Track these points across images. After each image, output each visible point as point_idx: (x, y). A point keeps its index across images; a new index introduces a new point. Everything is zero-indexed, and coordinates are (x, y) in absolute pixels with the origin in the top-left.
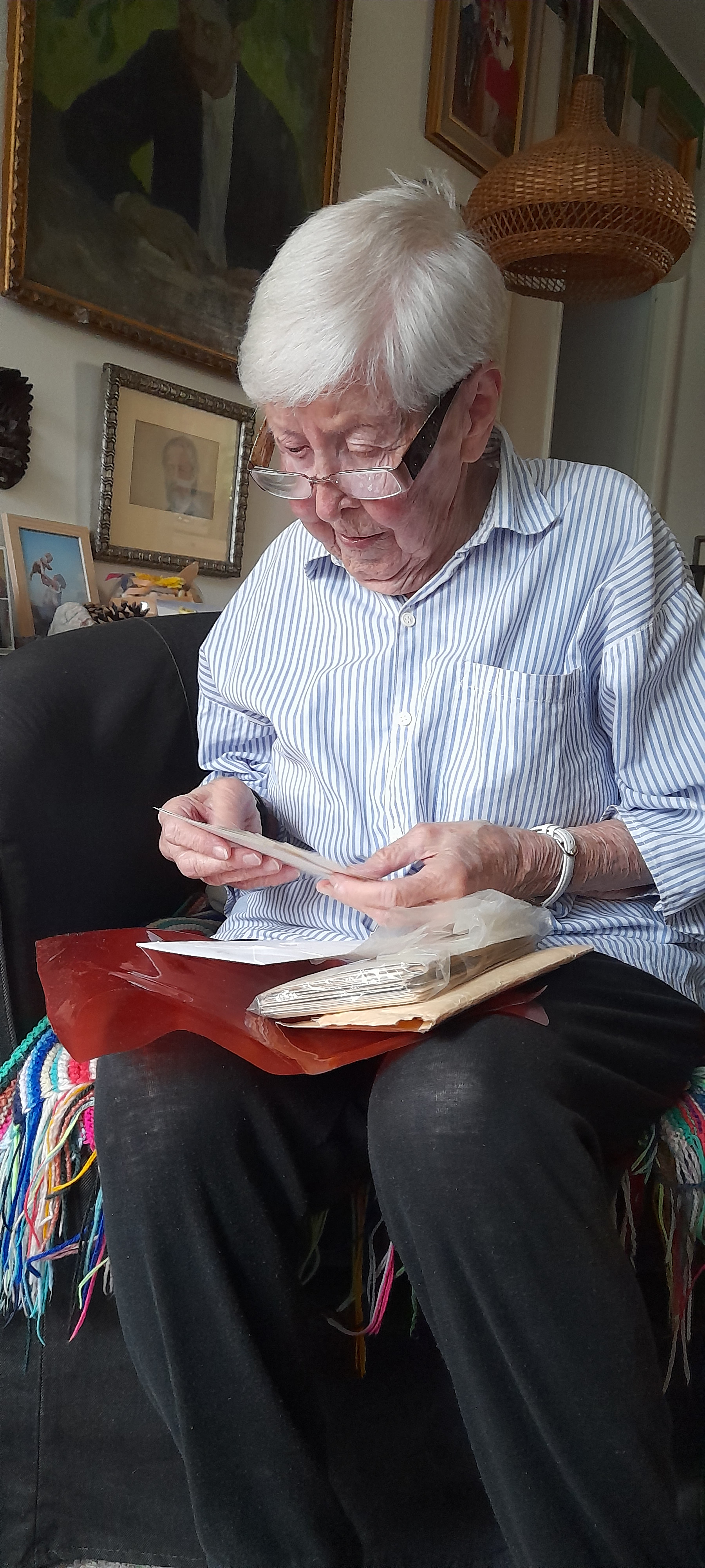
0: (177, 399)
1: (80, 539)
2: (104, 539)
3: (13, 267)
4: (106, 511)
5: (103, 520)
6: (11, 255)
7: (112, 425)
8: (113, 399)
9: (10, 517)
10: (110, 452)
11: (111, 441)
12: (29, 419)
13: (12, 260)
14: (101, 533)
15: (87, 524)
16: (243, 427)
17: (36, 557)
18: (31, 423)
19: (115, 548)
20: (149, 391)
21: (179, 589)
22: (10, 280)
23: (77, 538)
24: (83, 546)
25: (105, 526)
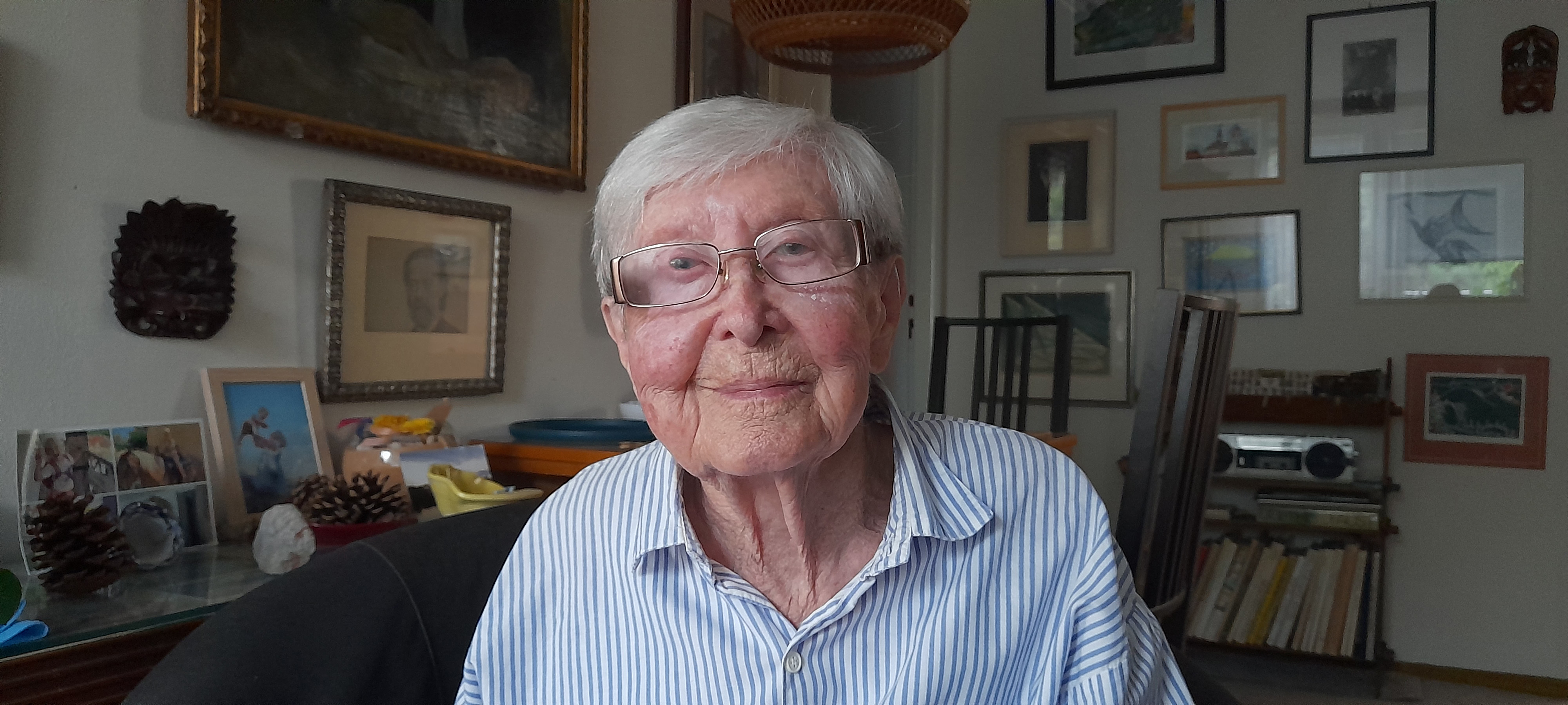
0: (417, 208)
1: (303, 386)
2: (334, 378)
3: (204, 85)
4: (335, 347)
5: (331, 357)
6: (200, 73)
7: (338, 248)
8: (338, 219)
9: (211, 372)
10: (337, 279)
11: (338, 266)
12: (231, 253)
13: (202, 78)
14: (330, 373)
15: (312, 364)
16: (498, 227)
17: (245, 415)
18: (235, 258)
19: (348, 386)
20: (383, 203)
21: (428, 434)
22: (200, 101)
23: (299, 383)
24: (307, 393)
25: (335, 363)
